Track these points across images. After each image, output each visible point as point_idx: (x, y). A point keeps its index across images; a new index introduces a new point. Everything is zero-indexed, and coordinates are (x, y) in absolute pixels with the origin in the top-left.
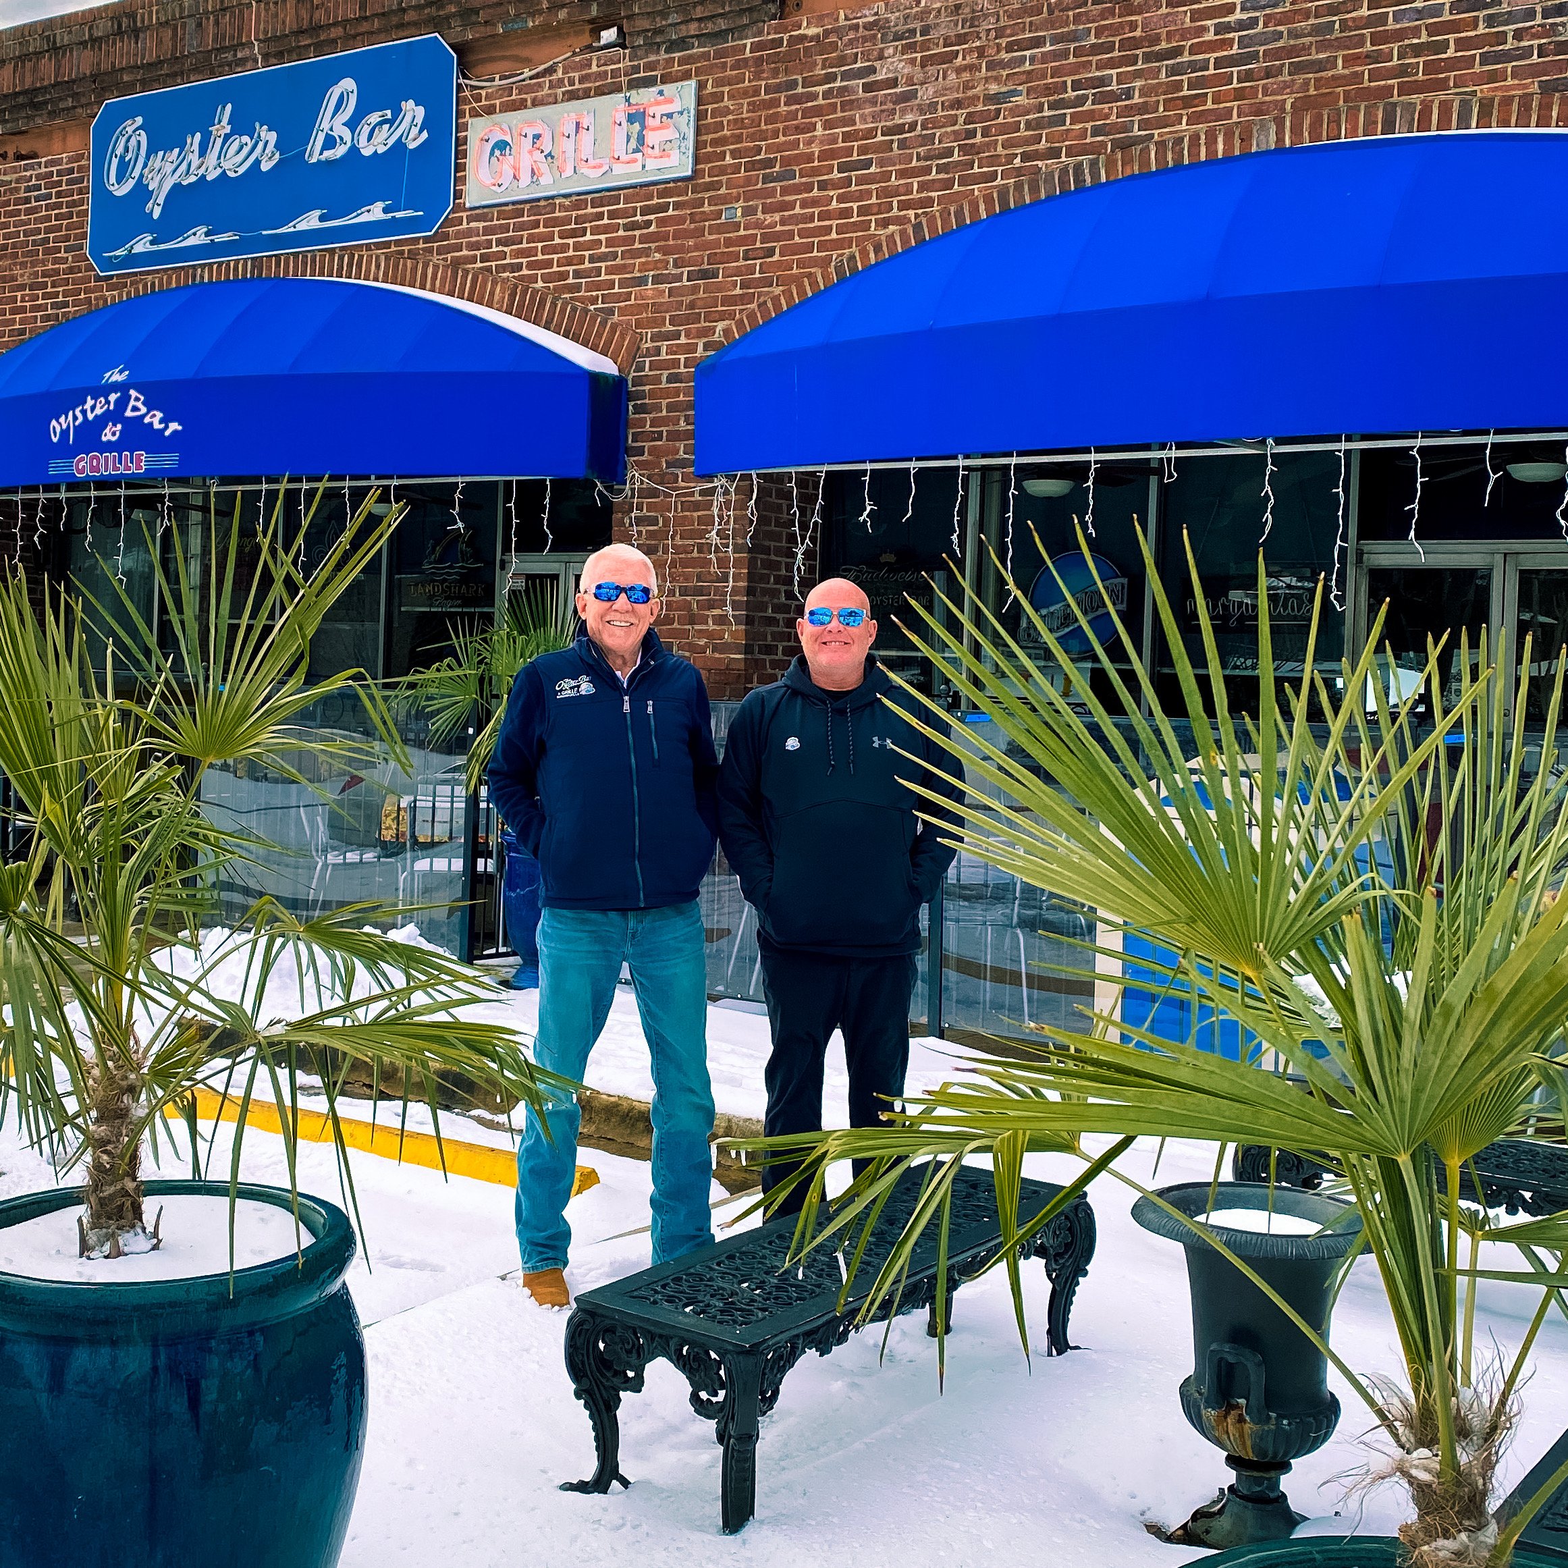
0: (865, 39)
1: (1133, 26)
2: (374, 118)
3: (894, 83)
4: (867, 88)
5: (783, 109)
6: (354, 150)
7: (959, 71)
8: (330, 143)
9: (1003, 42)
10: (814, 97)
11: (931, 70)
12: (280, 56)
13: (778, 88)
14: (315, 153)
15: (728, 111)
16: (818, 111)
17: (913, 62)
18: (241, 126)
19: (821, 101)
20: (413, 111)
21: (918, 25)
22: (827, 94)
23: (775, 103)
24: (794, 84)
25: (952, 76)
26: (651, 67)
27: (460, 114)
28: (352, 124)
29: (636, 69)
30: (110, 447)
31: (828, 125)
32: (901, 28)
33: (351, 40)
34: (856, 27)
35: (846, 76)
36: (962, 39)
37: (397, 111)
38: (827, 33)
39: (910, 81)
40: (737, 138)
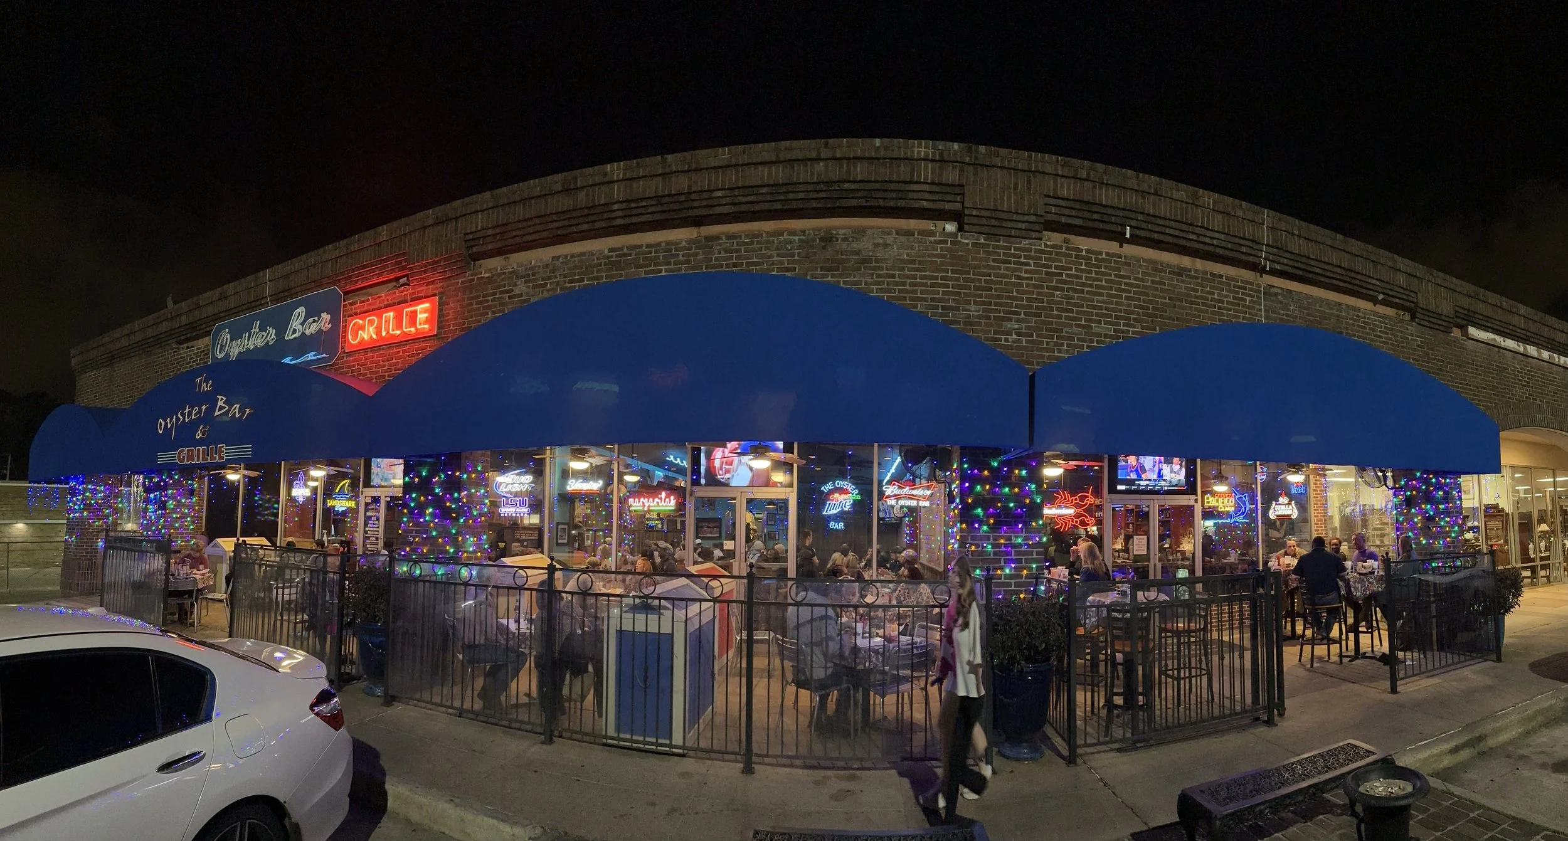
0: (509, 278)
1: (621, 275)
2: (311, 320)
3: (521, 295)
4: (510, 297)
5: (474, 306)
6: (303, 333)
7: (548, 291)
8: (295, 331)
9: (567, 279)
10: (487, 301)
11: (537, 290)
12: (278, 300)
13: (473, 298)
14: (289, 336)
15: (452, 308)
16: (489, 307)
17: (528, 287)
18: (263, 329)
19: (490, 303)
20: (325, 316)
21: (531, 273)
22: (493, 300)
23: (471, 304)
24: (479, 297)
25: (545, 293)
26: (420, 292)
27: (344, 316)
28: (302, 324)
29: (414, 293)
30: (201, 442)
31: (494, 313)
32: (524, 273)
33: (304, 292)
34: (505, 273)
35: (502, 292)
36: (549, 278)
37: (319, 317)
38: (493, 276)
39: (528, 295)
40: (456, 319)
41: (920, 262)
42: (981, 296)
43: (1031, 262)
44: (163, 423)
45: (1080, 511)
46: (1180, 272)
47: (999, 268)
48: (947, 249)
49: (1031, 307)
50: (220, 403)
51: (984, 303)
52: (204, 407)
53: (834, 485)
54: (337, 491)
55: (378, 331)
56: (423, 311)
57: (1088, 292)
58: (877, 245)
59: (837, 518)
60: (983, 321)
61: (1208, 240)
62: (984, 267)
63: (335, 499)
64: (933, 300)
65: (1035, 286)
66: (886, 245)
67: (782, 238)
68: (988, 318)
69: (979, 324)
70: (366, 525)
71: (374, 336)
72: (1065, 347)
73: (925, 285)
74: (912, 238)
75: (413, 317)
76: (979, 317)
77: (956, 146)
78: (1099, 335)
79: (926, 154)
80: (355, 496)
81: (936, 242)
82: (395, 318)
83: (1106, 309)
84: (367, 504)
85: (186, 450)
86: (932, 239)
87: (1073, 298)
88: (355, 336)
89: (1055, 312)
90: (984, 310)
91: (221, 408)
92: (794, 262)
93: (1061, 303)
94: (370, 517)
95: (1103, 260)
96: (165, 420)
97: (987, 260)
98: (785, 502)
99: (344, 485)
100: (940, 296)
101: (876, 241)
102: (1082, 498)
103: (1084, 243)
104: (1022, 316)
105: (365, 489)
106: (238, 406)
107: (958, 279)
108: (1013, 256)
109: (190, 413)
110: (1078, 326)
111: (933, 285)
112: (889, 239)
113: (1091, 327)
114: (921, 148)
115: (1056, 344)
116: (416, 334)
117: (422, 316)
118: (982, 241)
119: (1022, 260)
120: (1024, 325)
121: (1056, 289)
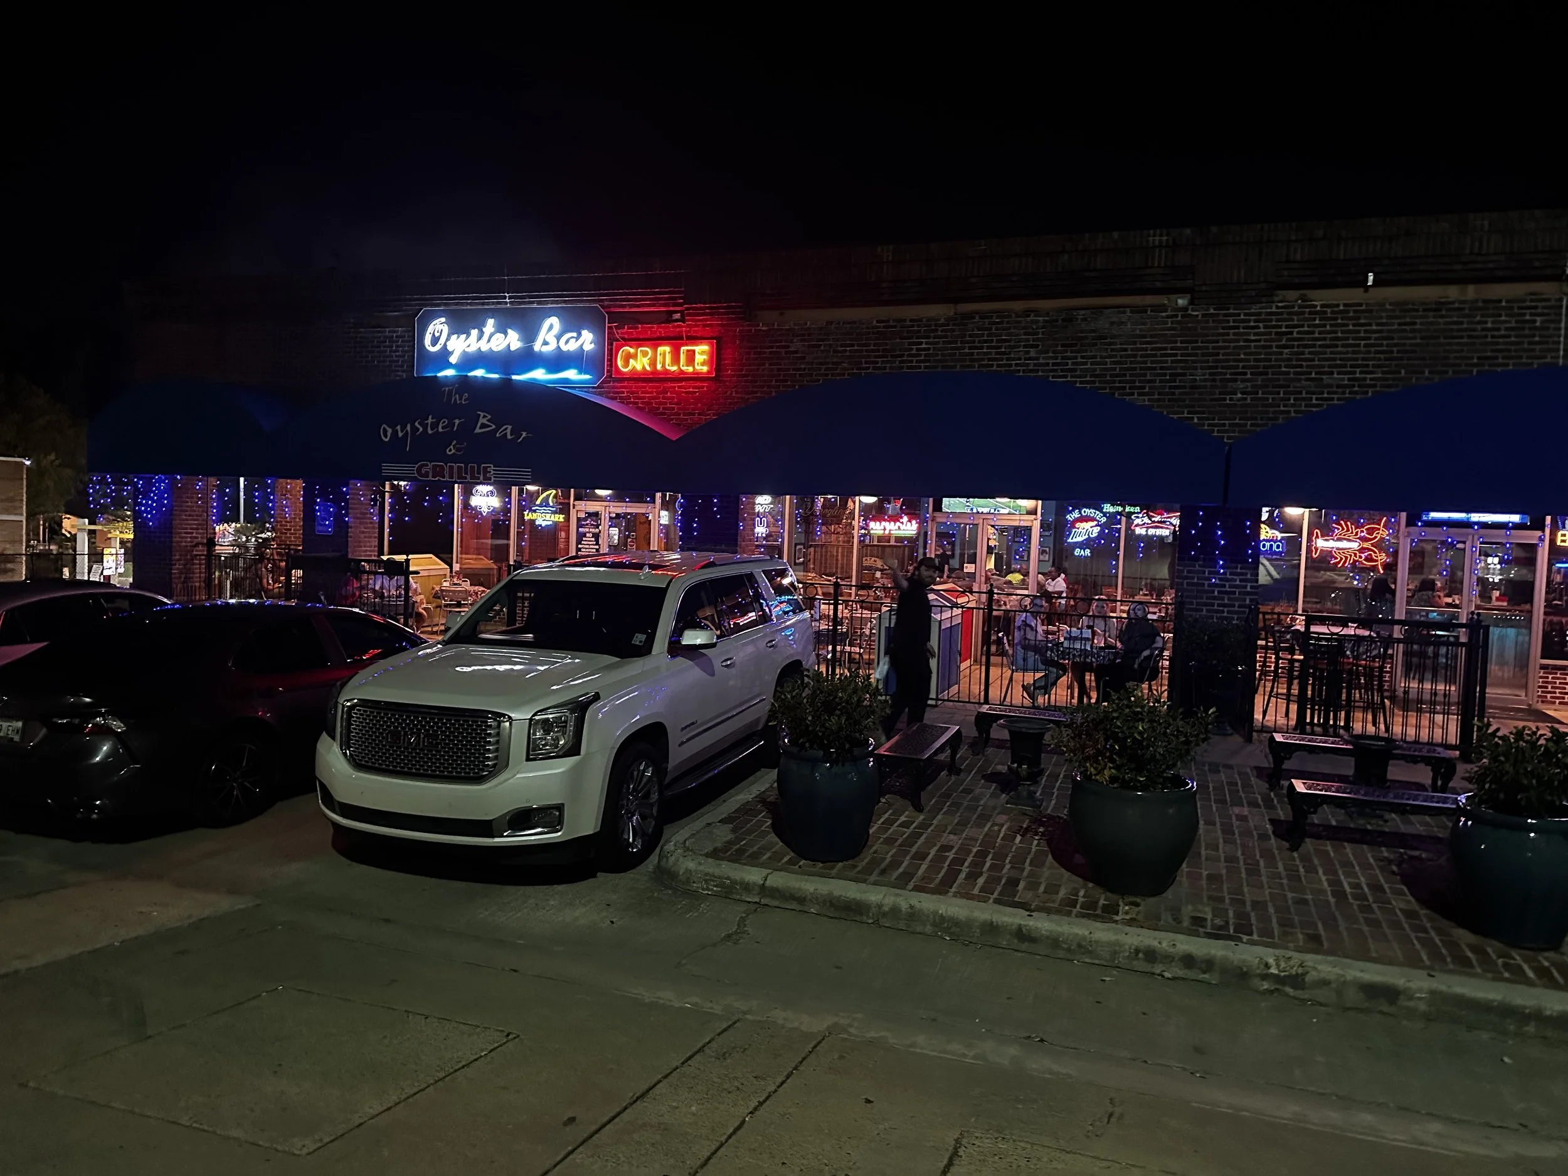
0: (785, 335)
2: (569, 335)
3: (797, 352)
5: (752, 356)
6: (559, 348)
7: (822, 351)
10: (765, 353)
11: (811, 349)
13: (751, 348)
14: (539, 347)
15: (730, 354)
16: (766, 359)
17: (804, 346)
18: (499, 329)
20: (588, 335)
22: (770, 353)
23: (749, 353)
24: (757, 348)
25: (819, 353)
26: (697, 332)
28: (556, 338)
29: (690, 332)
30: (454, 459)
33: (553, 299)
35: (778, 347)
37: (579, 334)
39: (803, 353)
40: (733, 365)
41: (1151, 336)
42: (1208, 361)
43: (1261, 325)
44: (390, 431)
45: (1366, 545)
46: (1438, 307)
47: (1228, 334)
48: (1178, 322)
49: (1258, 367)
50: (482, 421)
51: (1210, 368)
52: (457, 422)
53: (1080, 513)
54: (538, 502)
55: (653, 363)
56: (702, 352)
57: (1320, 346)
58: (1112, 323)
59: (1082, 545)
60: (1209, 384)
61: (1479, 266)
62: (1213, 335)
63: (535, 511)
64: (1162, 368)
65: (1264, 347)
66: (1122, 323)
67: (1029, 319)
68: (1214, 380)
69: (1205, 387)
70: (579, 542)
71: (648, 368)
72: (1292, 401)
73: (1155, 356)
74: (1144, 315)
75: (691, 356)
76: (1205, 380)
77: (1188, 231)
78: (1331, 386)
79: (1160, 241)
80: (564, 509)
81: (1168, 317)
82: (671, 352)
83: (1341, 359)
84: (579, 519)
85: (430, 465)
86: (1164, 314)
87: (1303, 353)
88: (627, 363)
89: (1284, 369)
90: (1211, 374)
91: (483, 426)
92: (1038, 340)
93: (1290, 360)
94: (584, 535)
95: (1341, 312)
96: (393, 427)
97: (1216, 328)
98: (1028, 529)
99: (548, 496)
100: (1169, 365)
101: (1113, 320)
102: (1370, 531)
103: (1320, 298)
104: (1249, 376)
105: (577, 503)
106: (510, 427)
107: (1186, 348)
108: (1243, 321)
109: (435, 426)
110: (1307, 380)
111: (1163, 355)
112: (1124, 318)
113: (1322, 379)
114: (1156, 238)
115: (1282, 399)
116: (693, 373)
117: (699, 358)
118: (1212, 311)
119: (1252, 324)
120: (1249, 384)
121: (1285, 347)
